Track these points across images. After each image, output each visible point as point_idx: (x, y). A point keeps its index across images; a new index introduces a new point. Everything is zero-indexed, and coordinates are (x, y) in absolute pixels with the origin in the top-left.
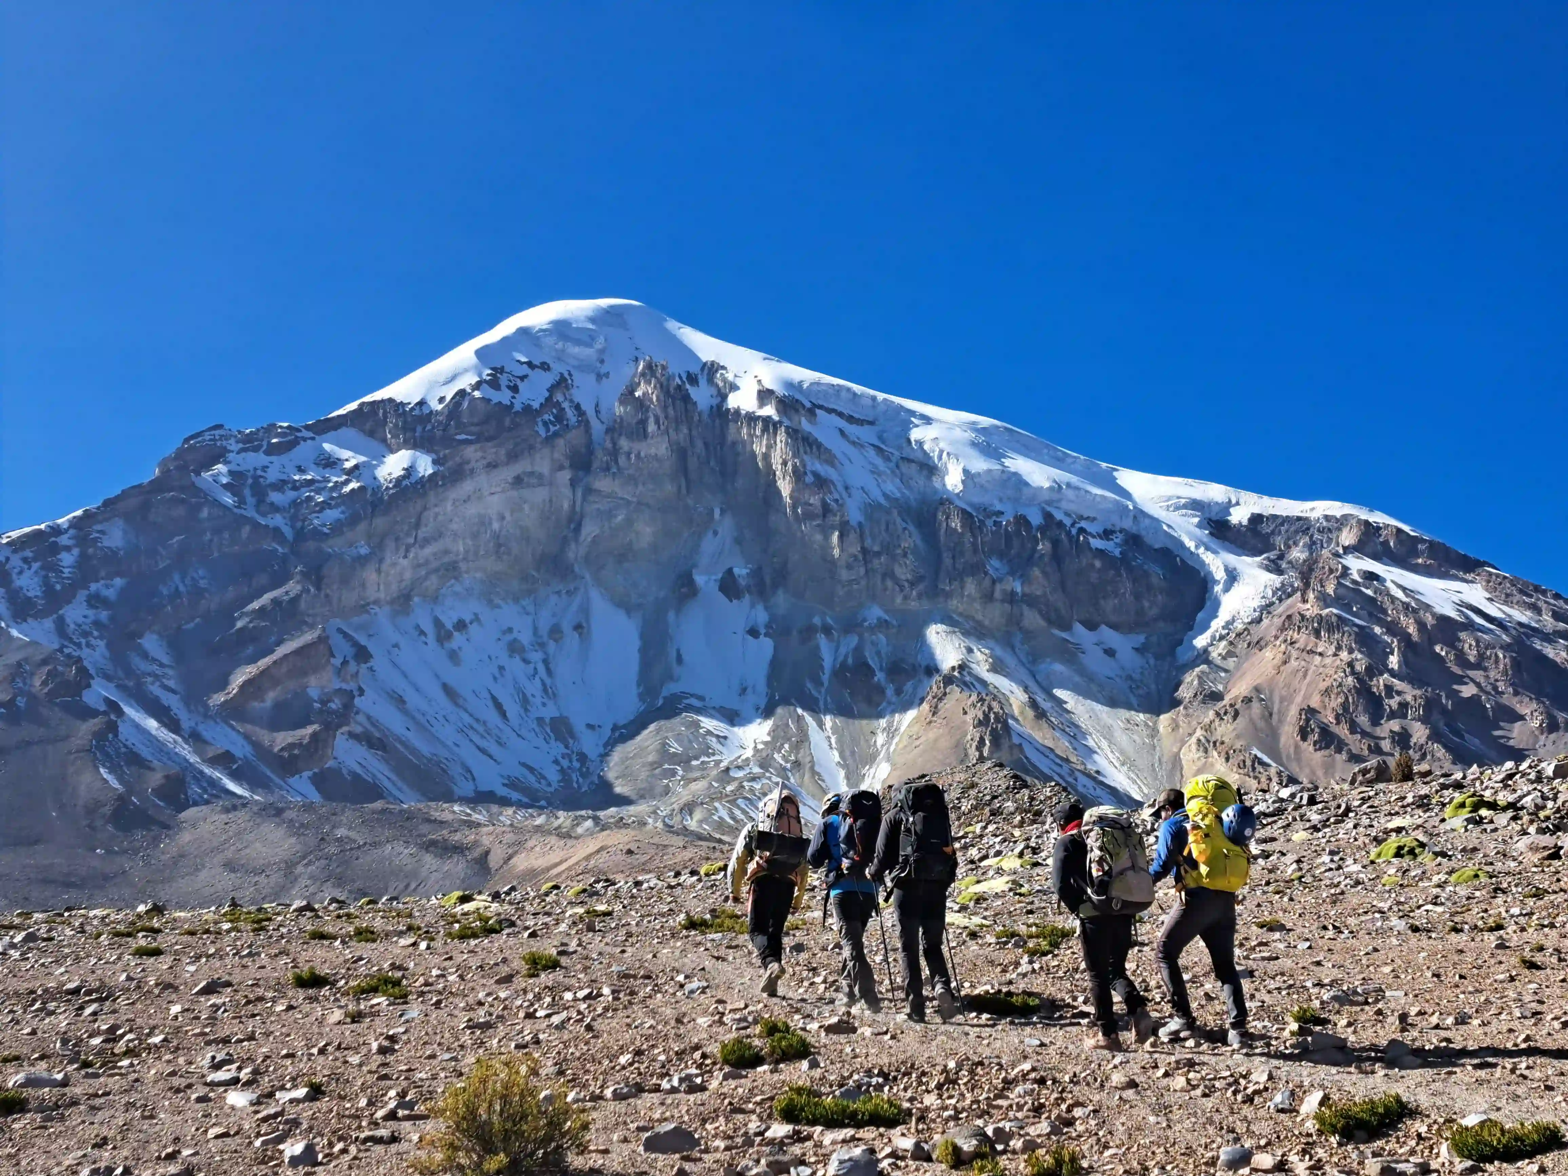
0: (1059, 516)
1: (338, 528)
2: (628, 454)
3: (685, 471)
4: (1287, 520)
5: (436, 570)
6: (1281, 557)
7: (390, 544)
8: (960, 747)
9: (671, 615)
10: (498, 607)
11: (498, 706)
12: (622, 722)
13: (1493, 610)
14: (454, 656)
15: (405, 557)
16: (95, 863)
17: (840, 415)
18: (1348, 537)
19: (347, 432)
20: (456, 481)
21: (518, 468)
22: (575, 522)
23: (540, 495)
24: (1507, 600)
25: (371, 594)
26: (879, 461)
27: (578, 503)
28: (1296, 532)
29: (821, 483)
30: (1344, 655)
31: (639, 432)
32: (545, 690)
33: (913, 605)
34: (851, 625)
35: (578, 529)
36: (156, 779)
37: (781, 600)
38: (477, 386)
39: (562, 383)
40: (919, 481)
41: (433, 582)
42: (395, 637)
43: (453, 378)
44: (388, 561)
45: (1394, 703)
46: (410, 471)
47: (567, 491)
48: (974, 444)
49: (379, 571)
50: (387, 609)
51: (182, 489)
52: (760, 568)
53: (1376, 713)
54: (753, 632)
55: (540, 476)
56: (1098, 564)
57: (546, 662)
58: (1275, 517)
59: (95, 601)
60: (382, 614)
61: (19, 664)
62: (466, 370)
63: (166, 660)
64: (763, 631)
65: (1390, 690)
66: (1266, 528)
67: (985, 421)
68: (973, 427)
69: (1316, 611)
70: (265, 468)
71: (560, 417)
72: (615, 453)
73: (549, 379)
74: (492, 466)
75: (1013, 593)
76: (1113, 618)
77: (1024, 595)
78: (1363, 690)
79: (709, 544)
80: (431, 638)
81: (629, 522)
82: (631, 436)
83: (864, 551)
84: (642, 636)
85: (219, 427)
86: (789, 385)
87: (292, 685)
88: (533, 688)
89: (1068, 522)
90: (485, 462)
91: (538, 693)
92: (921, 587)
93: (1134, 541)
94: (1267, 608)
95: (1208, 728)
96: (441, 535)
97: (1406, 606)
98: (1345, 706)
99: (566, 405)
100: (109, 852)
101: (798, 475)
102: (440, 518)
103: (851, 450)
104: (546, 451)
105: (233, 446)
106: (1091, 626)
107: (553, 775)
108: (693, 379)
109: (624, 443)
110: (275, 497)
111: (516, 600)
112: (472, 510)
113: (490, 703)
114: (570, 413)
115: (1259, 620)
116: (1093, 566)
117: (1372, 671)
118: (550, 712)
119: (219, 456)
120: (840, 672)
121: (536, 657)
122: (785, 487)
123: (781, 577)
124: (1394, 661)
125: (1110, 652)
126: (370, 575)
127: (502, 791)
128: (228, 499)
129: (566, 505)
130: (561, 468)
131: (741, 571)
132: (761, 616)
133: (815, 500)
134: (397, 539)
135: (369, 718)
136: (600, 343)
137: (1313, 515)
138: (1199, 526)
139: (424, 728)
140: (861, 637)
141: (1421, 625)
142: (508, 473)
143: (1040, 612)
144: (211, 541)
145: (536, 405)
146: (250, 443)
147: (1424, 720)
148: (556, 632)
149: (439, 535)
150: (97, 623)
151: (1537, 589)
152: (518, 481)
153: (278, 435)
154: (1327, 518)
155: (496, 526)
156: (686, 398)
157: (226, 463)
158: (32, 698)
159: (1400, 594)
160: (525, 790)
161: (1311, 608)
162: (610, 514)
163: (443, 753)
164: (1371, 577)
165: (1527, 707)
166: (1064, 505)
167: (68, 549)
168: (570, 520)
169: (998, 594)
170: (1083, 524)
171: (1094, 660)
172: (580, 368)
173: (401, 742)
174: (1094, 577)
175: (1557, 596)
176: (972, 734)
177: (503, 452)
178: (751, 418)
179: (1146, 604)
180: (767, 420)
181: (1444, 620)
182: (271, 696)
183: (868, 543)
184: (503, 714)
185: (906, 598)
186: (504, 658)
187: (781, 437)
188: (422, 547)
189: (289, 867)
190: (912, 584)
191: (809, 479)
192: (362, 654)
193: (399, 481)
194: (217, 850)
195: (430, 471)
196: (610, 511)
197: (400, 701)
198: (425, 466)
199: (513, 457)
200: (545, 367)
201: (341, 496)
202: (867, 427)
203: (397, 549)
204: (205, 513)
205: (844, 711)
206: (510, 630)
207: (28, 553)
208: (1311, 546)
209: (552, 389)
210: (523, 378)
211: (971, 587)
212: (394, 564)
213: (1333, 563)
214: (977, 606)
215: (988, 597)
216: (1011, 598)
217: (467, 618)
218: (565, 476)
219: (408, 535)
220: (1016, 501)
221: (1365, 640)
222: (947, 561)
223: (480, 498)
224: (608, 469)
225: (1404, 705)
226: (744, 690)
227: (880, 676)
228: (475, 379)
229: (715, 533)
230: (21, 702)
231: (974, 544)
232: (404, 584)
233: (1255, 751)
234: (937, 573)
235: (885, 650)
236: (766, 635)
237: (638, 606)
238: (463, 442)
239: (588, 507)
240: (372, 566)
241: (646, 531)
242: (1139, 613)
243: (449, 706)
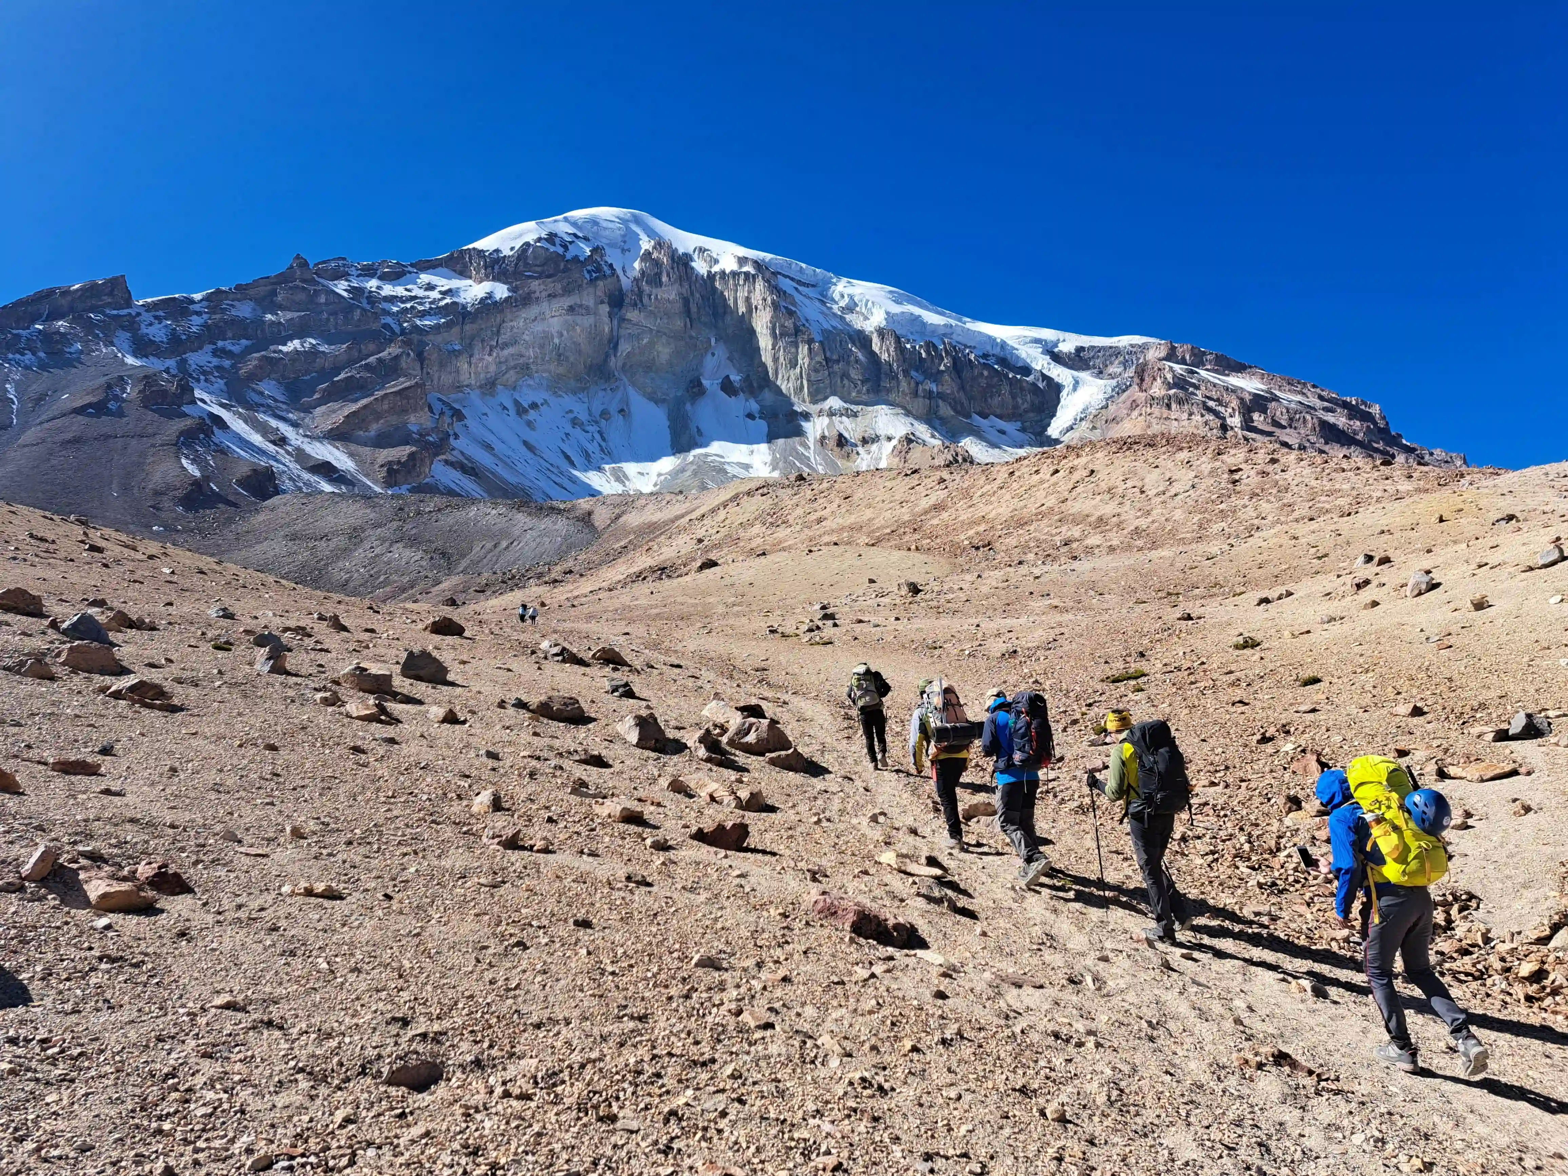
1: (437, 329)
2: (650, 296)
3: (688, 312)
4: (1101, 349)
5: (515, 367)
6: (1105, 370)
7: (478, 344)
9: (688, 406)
10: (560, 396)
11: (568, 458)
12: (664, 472)
14: (530, 424)
15: (490, 355)
17: (792, 279)
18: (1155, 354)
20: (526, 304)
21: (571, 300)
22: (614, 343)
23: (587, 320)
25: (464, 378)
26: (824, 310)
27: (615, 328)
28: (1111, 356)
31: (657, 281)
32: (602, 450)
34: (822, 411)
35: (616, 347)
37: (769, 394)
39: (599, 251)
41: (512, 376)
42: (484, 408)
43: (520, 236)
44: (476, 356)
46: (489, 295)
47: (606, 320)
49: (470, 364)
50: (478, 392)
52: (748, 376)
54: (751, 416)
55: (587, 308)
56: (986, 373)
57: (600, 433)
58: (1093, 347)
59: (220, 353)
60: (473, 394)
61: (121, 378)
63: (281, 398)
64: (757, 415)
66: (1088, 355)
69: (1163, 392)
71: (599, 270)
72: (639, 295)
73: (590, 246)
74: (552, 296)
75: (931, 392)
76: (998, 411)
77: (938, 393)
79: (710, 362)
80: (512, 412)
81: (651, 344)
82: (650, 284)
83: (826, 359)
84: (669, 418)
85: (344, 259)
86: (756, 259)
87: (394, 420)
90: (547, 293)
91: (597, 450)
93: (1004, 361)
94: (1111, 399)
96: (516, 342)
97: (1226, 388)
99: (602, 263)
102: (515, 330)
103: (807, 301)
104: (591, 290)
105: (355, 273)
106: (985, 416)
109: (646, 289)
110: (386, 305)
111: (574, 393)
112: (538, 327)
113: (561, 456)
114: (606, 269)
115: (1107, 407)
116: (982, 374)
119: (341, 276)
121: (593, 429)
125: (1002, 432)
126: (463, 365)
129: (607, 330)
130: (602, 302)
131: (735, 378)
132: (754, 406)
134: (483, 341)
135: (462, 453)
137: (1121, 345)
138: (1039, 354)
139: (510, 466)
142: (564, 303)
143: (950, 404)
144: (328, 320)
145: (581, 259)
146: (366, 270)
148: (605, 414)
149: (514, 342)
150: (218, 368)
152: (571, 309)
153: (388, 267)
154: (1132, 346)
155: (557, 341)
156: (686, 265)
157: (347, 281)
158: (125, 402)
159: (1217, 381)
161: (1157, 392)
162: (638, 337)
164: (1191, 372)
166: (956, 337)
167: (198, 314)
168: (610, 341)
169: (921, 392)
170: (970, 350)
172: (610, 244)
173: (492, 473)
174: (983, 382)
177: (559, 286)
178: (735, 273)
179: (1020, 401)
180: (747, 274)
181: (1257, 396)
182: (373, 426)
183: (828, 354)
184: (572, 463)
185: (859, 392)
186: (569, 428)
187: (759, 284)
188: (502, 349)
192: (457, 415)
193: (481, 301)
195: (506, 296)
196: (639, 334)
197: (489, 447)
198: (502, 293)
199: (567, 291)
200: (585, 238)
201: (438, 307)
202: (810, 289)
203: (483, 348)
204: (322, 299)
206: (571, 411)
207: (161, 313)
209: (592, 253)
210: (571, 243)
211: (904, 385)
212: (481, 359)
213: (1160, 365)
214: (907, 396)
215: (915, 393)
216: (929, 395)
217: (539, 401)
218: (605, 309)
219: (491, 339)
220: (923, 333)
222: (885, 368)
223: (543, 320)
224: (635, 305)
226: (751, 453)
228: (536, 238)
229: (713, 354)
230: (113, 405)
231: (903, 357)
232: (489, 376)
234: (878, 376)
236: (760, 418)
237: (664, 401)
238: (529, 277)
239: (623, 332)
240: (464, 358)
241: (664, 352)
242: (1016, 407)
243: (529, 455)
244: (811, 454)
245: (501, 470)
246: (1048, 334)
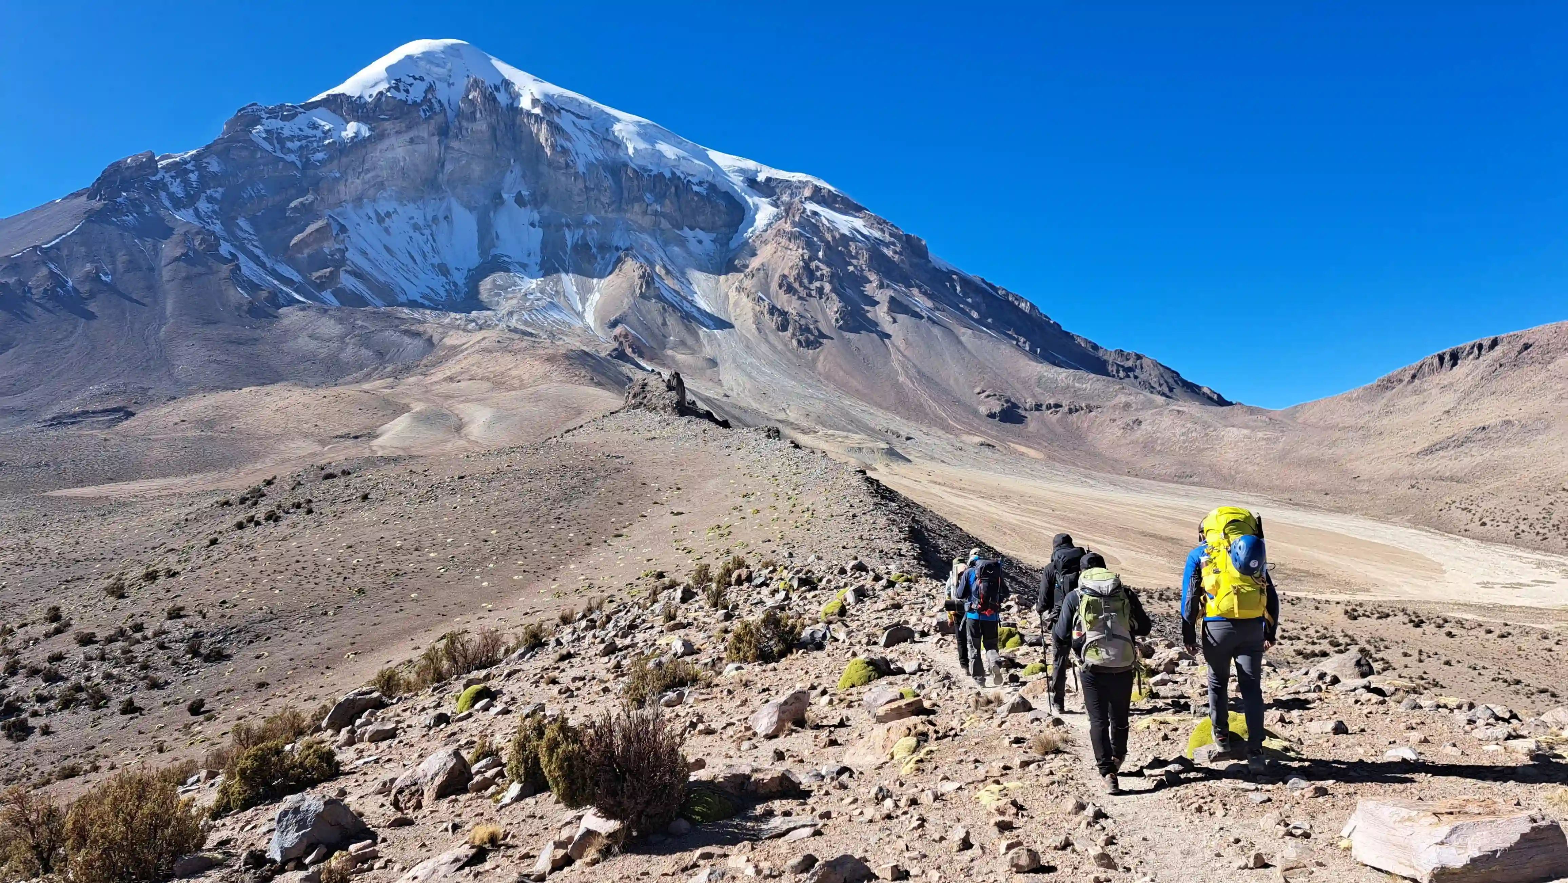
0: (678, 173)
1: (322, 162)
2: (467, 129)
3: (496, 139)
4: (781, 181)
5: (374, 186)
6: (778, 199)
7: (350, 172)
8: (632, 287)
9: (492, 214)
10: (406, 205)
11: (412, 257)
12: (472, 267)
13: (865, 232)
14: (387, 230)
15: (358, 178)
16: (247, 333)
17: (573, 113)
18: (807, 193)
19: (321, 110)
20: (381, 140)
21: (412, 134)
22: (441, 163)
23: (423, 148)
24: (871, 226)
25: (343, 197)
26: (592, 140)
27: (443, 153)
28: (785, 187)
29: (565, 151)
30: (800, 251)
31: (472, 118)
32: (433, 249)
33: (610, 215)
34: (581, 223)
35: (443, 166)
36: (264, 294)
37: (546, 208)
38: (388, 90)
39: (431, 88)
40: (612, 153)
41: (372, 192)
42: (358, 220)
43: (376, 84)
44: (350, 181)
45: (818, 274)
46: (357, 134)
47: (436, 147)
48: (639, 134)
49: (346, 185)
50: (351, 205)
51: (245, 141)
52: (535, 192)
53: (812, 276)
54: (532, 225)
55: (423, 139)
56: (696, 198)
57: (432, 235)
58: (777, 179)
59: (210, 200)
60: (349, 207)
61: (185, 234)
62: (382, 80)
63: (251, 231)
64: (537, 224)
65: (818, 268)
66: (773, 184)
67: (645, 121)
68: (638, 124)
69: (790, 228)
70: (282, 128)
71: (431, 108)
72: (460, 129)
73: (423, 86)
74: (398, 133)
75: (656, 211)
76: (702, 225)
77: (661, 212)
78: (807, 267)
79: (509, 178)
80: (375, 221)
81: (468, 164)
82: (468, 120)
83: (586, 187)
84: (478, 224)
85: (255, 104)
86: (546, 96)
87: (315, 247)
88: (427, 248)
89: (682, 176)
90: (395, 130)
91: (430, 251)
92: (613, 207)
93: (712, 187)
94: (770, 225)
95: (741, 281)
96: (375, 168)
97: (828, 228)
98: (798, 274)
99: (433, 100)
100: (251, 327)
101: (553, 147)
102: (374, 159)
103: (579, 134)
104: (425, 126)
105: (265, 116)
106: (692, 228)
107: (443, 293)
108: (497, 89)
109: (465, 124)
110: (289, 144)
111: (415, 202)
112: (389, 155)
113: (407, 255)
114: (436, 106)
115: (766, 231)
116: (693, 199)
117: (811, 259)
118: (437, 261)
119: (257, 121)
120: (575, 247)
121: (427, 232)
122: (548, 151)
123: (545, 196)
124: (821, 254)
125: (700, 242)
126: (341, 187)
127: (421, 300)
128: (269, 148)
129: (436, 154)
130: (433, 135)
131: (525, 193)
132: (536, 216)
133: (562, 160)
134: (353, 169)
135: (353, 263)
136: (449, 65)
137: (794, 180)
138: (743, 181)
139: (379, 268)
140: (585, 231)
141: (834, 237)
142: (406, 137)
143: (669, 221)
144: (264, 170)
145: (419, 101)
146: (273, 114)
147: (830, 282)
148: (435, 219)
150: (213, 211)
151: (885, 222)
152: (412, 141)
153: (287, 110)
154: (800, 182)
155: (402, 164)
156: (495, 99)
157: (262, 125)
158: (195, 251)
159: (826, 222)
160: (430, 299)
161: (788, 227)
162: (458, 160)
163: (390, 281)
164: (815, 213)
165: (873, 277)
166: (681, 168)
167: (193, 172)
168: (439, 162)
169: (649, 212)
170: (690, 178)
171: (693, 246)
172: (440, 80)
173: (370, 275)
174: (694, 205)
175: (892, 225)
176: (638, 282)
177: (403, 125)
178: (529, 114)
179: (717, 219)
180: (537, 116)
181: (843, 236)
182: (306, 252)
183: (588, 183)
184: (414, 261)
185: (606, 212)
186: (412, 233)
187: (544, 126)
188: (366, 174)
189: (342, 339)
190: (609, 205)
191: (559, 149)
192: (343, 229)
193: (352, 139)
194: (303, 329)
195: (367, 135)
196: (459, 158)
197: (364, 253)
198: (365, 132)
199: (409, 128)
200: (422, 79)
201: (324, 145)
202: (585, 121)
203: (354, 174)
204: (258, 155)
205: (579, 271)
206: (412, 218)
207: (173, 174)
208: (792, 195)
209: (426, 92)
210: (411, 85)
211: (637, 207)
212: (353, 182)
213: (799, 206)
214: (639, 217)
215: (645, 213)
216: (656, 214)
217: (391, 211)
218: (436, 138)
219: (359, 167)
220: (658, 165)
221: (809, 244)
222: (626, 195)
223: (393, 149)
224: (457, 136)
225: (822, 275)
226: (529, 255)
227: (594, 250)
228: (387, 86)
229: (512, 172)
230: (191, 253)
231: (639, 186)
232: (358, 192)
233: (760, 294)
234: (621, 199)
235: (595, 237)
236: (539, 227)
237: (475, 208)
238: (383, 119)
239: (448, 156)
240: (342, 183)
241: (477, 169)
242: (713, 223)
243: (388, 257)
244: (566, 259)
245: (375, 273)
246: (750, 164)
